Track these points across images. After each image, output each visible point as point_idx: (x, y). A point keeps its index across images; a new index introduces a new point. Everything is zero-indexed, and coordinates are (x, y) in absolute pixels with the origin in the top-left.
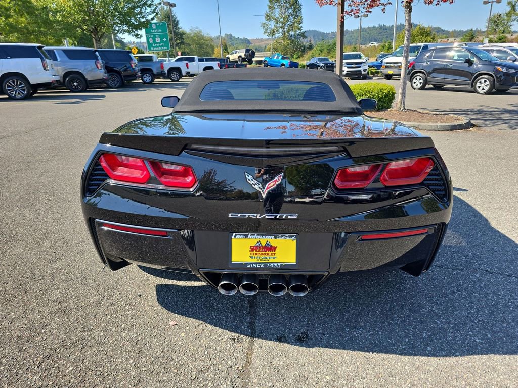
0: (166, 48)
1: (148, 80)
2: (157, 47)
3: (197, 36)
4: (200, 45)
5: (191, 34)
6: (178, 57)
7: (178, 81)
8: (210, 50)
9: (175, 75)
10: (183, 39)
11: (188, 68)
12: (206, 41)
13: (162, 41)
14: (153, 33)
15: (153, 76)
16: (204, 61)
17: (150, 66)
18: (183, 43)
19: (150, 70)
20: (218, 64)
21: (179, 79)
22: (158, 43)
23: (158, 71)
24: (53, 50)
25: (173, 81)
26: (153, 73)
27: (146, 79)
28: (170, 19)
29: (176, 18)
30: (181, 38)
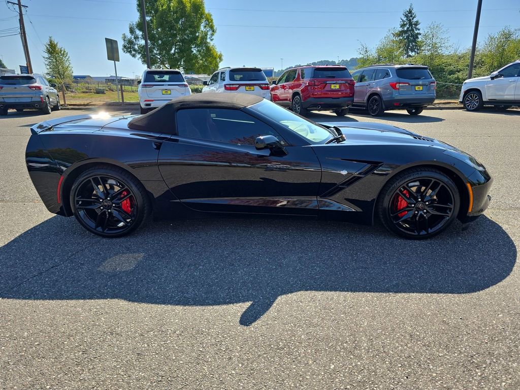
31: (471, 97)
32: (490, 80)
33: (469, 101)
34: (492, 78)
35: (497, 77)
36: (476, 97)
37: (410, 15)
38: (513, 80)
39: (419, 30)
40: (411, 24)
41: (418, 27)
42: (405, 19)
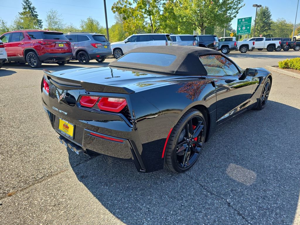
0: (248, 33)
1: (225, 52)
2: (243, 32)
3: (281, 24)
4: (282, 30)
5: (277, 23)
6: (252, 38)
7: (245, 53)
8: (289, 33)
9: (244, 50)
10: (271, 26)
11: (254, 44)
12: (288, 27)
13: (246, 29)
14: (242, 24)
15: (228, 50)
16: (271, 40)
17: (228, 43)
18: (270, 29)
19: (228, 46)
20: (280, 42)
21: (246, 51)
22: (243, 30)
23: (232, 47)
24: (175, 36)
25: (242, 53)
26: (229, 48)
27: (224, 51)
28: (264, 15)
29: (270, 13)
30: (269, 26)
31: (117, 52)
32: (125, 43)
33: (116, 54)
34: (126, 43)
35: (127, 42)
36: (119, 52)
37: (27, 2)
38: (135, 44)
39: (36, 12)
40: (30, 8)
41: (35, 10)
42: (25, 4)
